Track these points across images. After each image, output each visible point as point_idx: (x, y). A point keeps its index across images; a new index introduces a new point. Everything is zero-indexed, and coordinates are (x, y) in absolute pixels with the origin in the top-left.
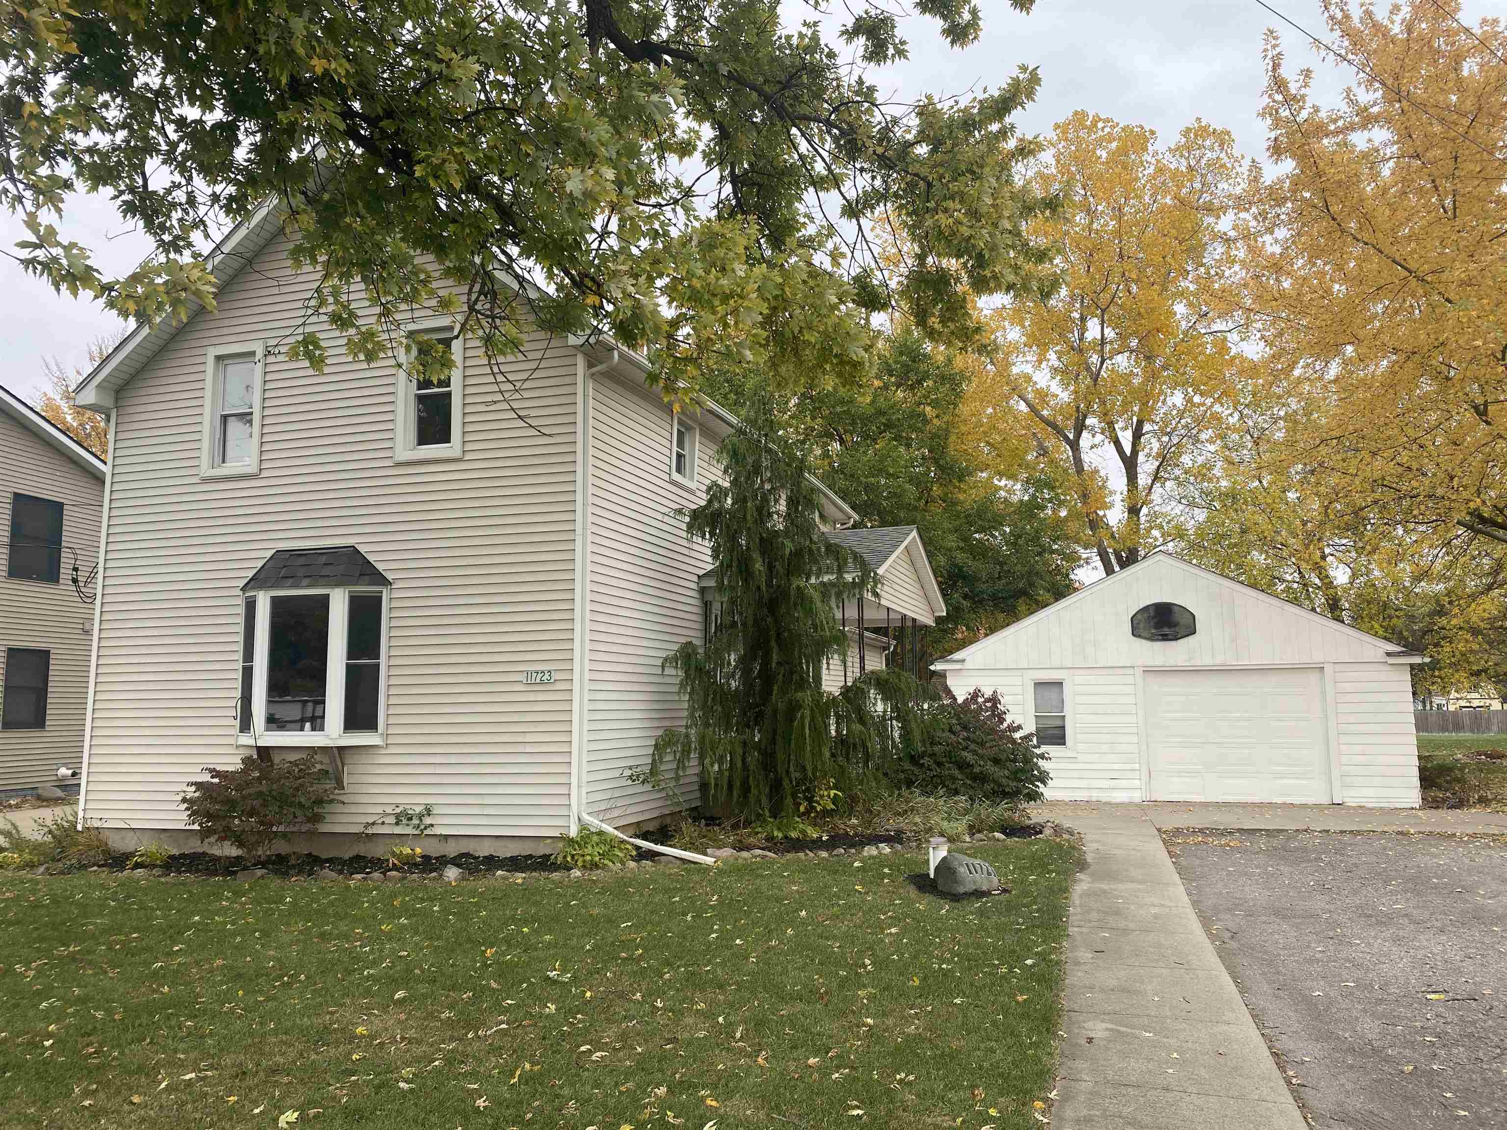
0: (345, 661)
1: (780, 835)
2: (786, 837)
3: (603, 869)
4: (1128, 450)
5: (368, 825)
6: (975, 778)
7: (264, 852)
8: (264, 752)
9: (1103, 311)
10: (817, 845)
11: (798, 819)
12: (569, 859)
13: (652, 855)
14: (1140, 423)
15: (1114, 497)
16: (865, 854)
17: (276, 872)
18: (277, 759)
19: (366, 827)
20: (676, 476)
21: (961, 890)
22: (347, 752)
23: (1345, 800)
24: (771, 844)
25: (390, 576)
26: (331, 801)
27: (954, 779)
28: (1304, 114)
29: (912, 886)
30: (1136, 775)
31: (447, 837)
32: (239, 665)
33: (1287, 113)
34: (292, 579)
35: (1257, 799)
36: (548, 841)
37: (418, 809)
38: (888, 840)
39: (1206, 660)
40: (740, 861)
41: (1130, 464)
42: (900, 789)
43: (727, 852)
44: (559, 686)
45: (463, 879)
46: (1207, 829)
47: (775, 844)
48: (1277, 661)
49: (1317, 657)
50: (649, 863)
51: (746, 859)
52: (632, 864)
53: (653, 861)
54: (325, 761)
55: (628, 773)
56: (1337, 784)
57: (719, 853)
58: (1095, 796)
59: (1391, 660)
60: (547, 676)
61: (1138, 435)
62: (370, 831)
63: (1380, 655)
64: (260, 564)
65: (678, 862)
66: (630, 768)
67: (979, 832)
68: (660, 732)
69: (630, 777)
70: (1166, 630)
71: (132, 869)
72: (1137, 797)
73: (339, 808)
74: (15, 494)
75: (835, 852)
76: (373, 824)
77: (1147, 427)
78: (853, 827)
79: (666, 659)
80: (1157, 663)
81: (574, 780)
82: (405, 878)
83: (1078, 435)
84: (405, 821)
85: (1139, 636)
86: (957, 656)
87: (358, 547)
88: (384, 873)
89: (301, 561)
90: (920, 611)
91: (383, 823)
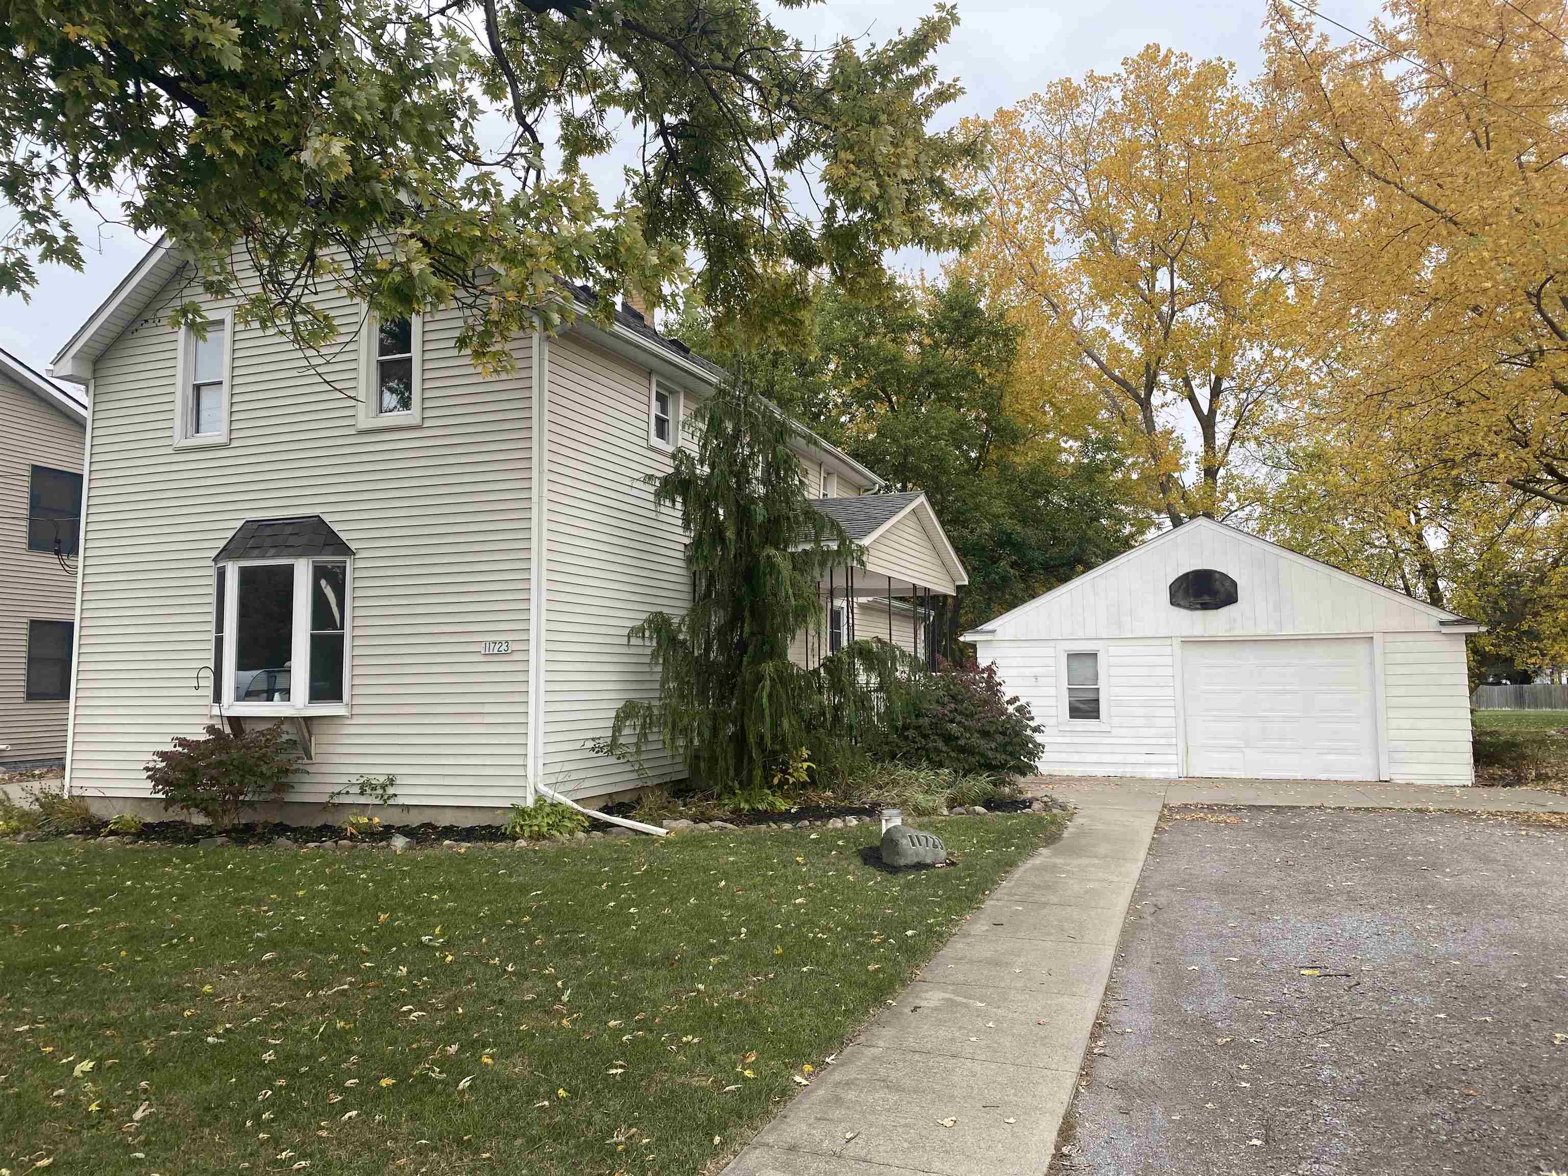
0: (309, 632)
1: (747, 807)
2: (753, 809)
3: (549, 839)
4: (1205, 408)
5: (333, 795)
6: (962, 750)
7: (230, 821)
8: (235, 722)
9: (1172, 259)
10: (785, 816)
11: (768, 792)
12: (518, 829)
13: (604, 827)
14: (1218, 380)
15: (1189, 459)
16: (830, 826)
17: (236, 841)
18: (248, 727)
19: (332, 797)
20: (656, 441)
21: (902, 862)
22: (315, 722)
23: (1393, 777)
24: (737, 817)
25: (353, 546)
26: (297, 771)
27: (938, 751)
28: (1311, 45)
29: (859, 858)
30: (1172, 750)
31: (408, 807)
32: (212, 636)
33: (1292, 43)
34: (260, 550)
35: (1299, 776)
36: (499, 812)
37: (382, 779)
38: (858, 812)
39: (1249, 631)
40: (696, 832)
41: (1207, 423)
42: (884, 761)
43: (683, 824)
44: (516, 657)
45: (411, 848)
46: (1216, 805)
47: (740, 816)
48: (1323, 629)
49: (1367, 626)
50: (599, 834)
51: (702, 831)
52: (581, 835)
53: (604, 832)
54: (290, 731)
55: (590, 744)
56: (1384, 759)
57: (674, 824)
58: (1128, 771)
59: (1445, 630)
60: (504, 647)
61: (1216, 392)
62: (336, 800)
63: (1433, 624)
64: (230, 535)
65: (630, 833)
66: (593, 739)
67: (961, 805)
68: (620, 704)
69: (593, 749)
70: (1207, 599)
71: (106, 836)
72: (1173, 772)
73: (306, 778)
74: (34, 467)
75: (799, 825)
76: (339, 793)
77: (1225, 384)
78: (827, 799)
79: (633, 629)
80: (1196, 634)
81: (530, 750)
82: (356, 847)
83: (1149, 393)
84: (369, 791)
85: (1179, 605)
86: (988, 627)
87: (323, 517)
88: (336, 842)
89: (268, 531)
90: (935, 580)
91: (348, 793)
